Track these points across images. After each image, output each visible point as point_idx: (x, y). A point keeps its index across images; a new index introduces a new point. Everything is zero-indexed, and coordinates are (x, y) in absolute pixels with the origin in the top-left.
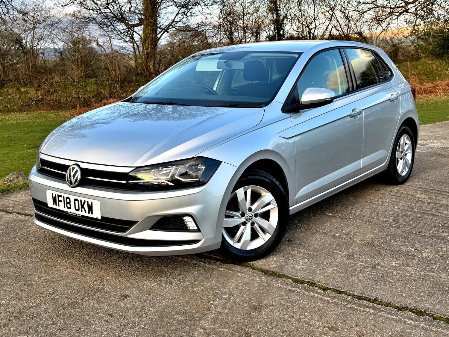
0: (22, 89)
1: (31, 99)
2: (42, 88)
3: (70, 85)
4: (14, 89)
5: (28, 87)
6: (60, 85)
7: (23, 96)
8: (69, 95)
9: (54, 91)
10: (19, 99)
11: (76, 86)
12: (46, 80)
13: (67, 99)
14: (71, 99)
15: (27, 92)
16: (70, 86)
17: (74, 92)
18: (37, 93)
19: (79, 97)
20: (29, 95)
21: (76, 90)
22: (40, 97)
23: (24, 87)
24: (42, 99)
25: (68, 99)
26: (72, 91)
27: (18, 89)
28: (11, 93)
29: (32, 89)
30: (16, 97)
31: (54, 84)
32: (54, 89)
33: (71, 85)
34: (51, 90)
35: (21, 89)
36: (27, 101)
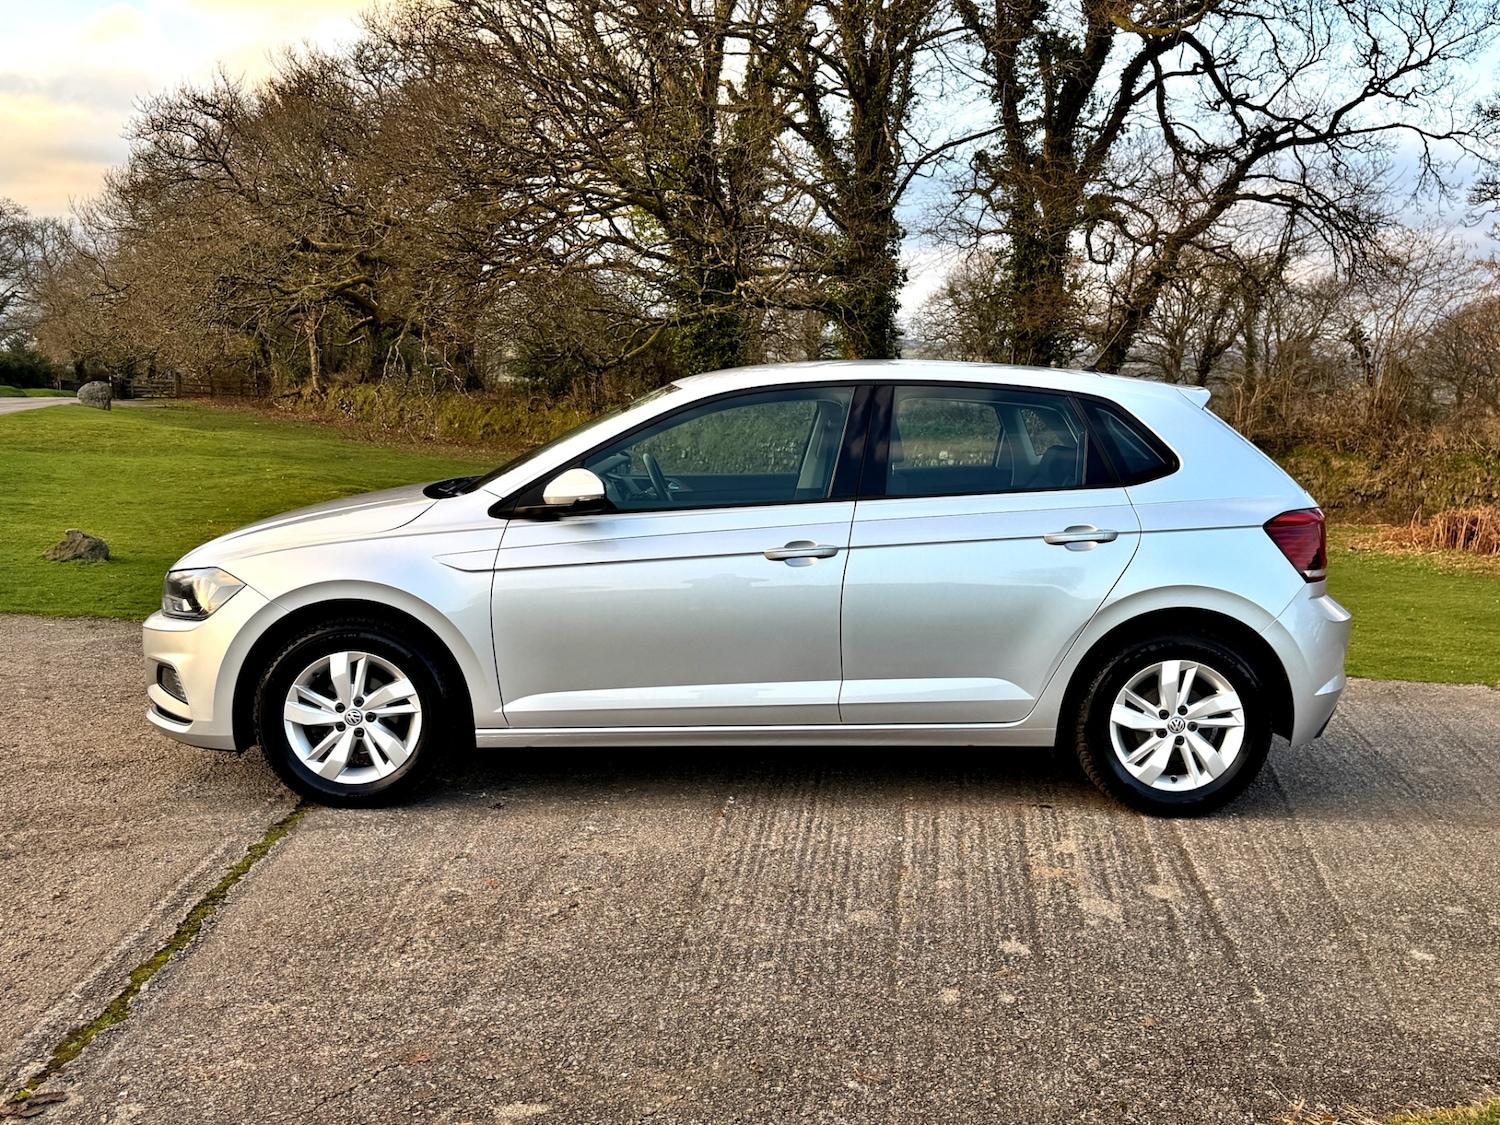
0: (1336, 463)
1: (1353, 490)
2: (1387, 464)
3: (1471, 460)
4: (1315, 461)
5: (1351, 459)
6: (1441, 459)
7: (1334, 479)
8: (1463, 487)
9: (1422, 475)
10: (1322, 486)
11: (1488, 464)
12: (1409, 440)
13: (1454, 499)
14: (1465, 498)
15: (1346, 472)
16: (1471, 463)
17: (1478, 480)
18: (1371, 476)
19: (1490, 496)
20: (1349, 479)
21: (1486, 475)
22: (1379, 487)
23: (1342, 456)
24: (1384, 494)
25: (1457, 498)
26: (1475, 476)
27: (1325, 462)
28: (1305, 470)
29: (1363, 465)
30: (1314, 482)
31: (1428, 453)
32: (1424, 468)
33: (1476, 459)
34: (1414, 470)
35: (1334, 463)
36: (1341, 494)
